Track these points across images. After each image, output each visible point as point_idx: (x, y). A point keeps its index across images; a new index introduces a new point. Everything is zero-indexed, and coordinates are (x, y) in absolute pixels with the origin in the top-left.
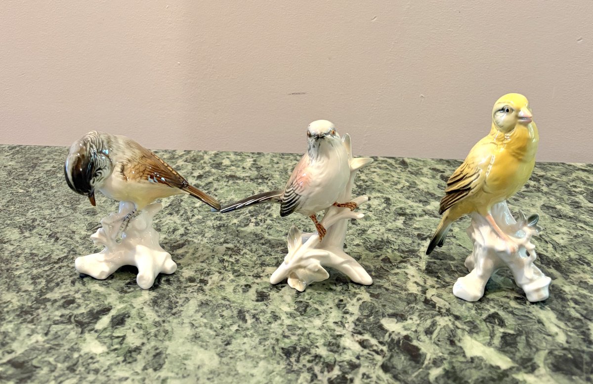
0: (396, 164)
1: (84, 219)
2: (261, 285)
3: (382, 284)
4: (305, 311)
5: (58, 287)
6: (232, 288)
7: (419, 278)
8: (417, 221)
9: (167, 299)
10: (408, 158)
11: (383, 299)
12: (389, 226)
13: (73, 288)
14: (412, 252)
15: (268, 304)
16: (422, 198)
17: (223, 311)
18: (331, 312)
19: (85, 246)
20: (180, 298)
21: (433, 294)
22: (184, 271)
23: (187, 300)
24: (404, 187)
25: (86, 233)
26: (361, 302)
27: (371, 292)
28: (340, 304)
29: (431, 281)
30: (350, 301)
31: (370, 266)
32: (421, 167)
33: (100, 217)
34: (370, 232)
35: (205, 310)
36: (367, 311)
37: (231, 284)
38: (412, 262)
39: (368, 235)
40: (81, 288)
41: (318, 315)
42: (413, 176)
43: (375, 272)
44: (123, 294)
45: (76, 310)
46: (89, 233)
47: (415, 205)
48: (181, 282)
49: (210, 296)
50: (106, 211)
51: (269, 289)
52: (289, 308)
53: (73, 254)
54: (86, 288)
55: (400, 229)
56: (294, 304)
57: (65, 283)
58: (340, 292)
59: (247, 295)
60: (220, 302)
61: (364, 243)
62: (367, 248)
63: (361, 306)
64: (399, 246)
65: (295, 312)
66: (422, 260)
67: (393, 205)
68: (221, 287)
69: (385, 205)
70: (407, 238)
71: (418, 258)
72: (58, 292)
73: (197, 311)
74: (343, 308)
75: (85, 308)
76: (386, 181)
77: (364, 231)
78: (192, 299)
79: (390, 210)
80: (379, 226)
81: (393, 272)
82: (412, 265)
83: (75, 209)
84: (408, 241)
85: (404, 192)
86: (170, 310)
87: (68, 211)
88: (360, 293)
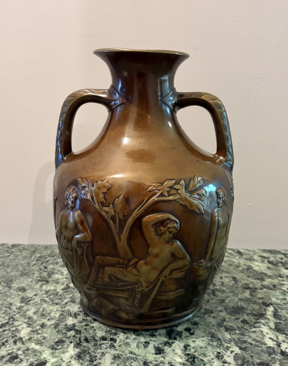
0: (234, 253)
1: (18, 294)
2: (157, 342)
3: (246, 340)
4: (194, 361)
5: (4, 346)
6: (135, 344)
7: (272, 335)
8: (259, 293)
9: (88, 354)
10: (242, 249)
11: (250, 351)
12: (240, 296)
13: (15, 347)
14: (262, 315)
15: (165, 357)
16: (258, 277)
17: (132, 362)
18: (213, 362)
19: (20, 314)
20: (98, 353)
21: (286, 347)
22: (97, 332)
23: (103, 354)
24: (244, 269)
25: (20, 304)
26: (234, 354)
27: (239, 345)
28: (219, 356)
29: (281, 337)
30: (225, 353)
31: (233, 326)
32: (252, 255)
33: (29, 293)
34: (227, 301)
35: (118, 362)
36: (240, 361)
37: (134, 341)
38: (263, 322)
39: (227, 303)
40: (21, 347)
41: (204, 365)
42: (248, 262)
43: (238, 331)
44: (54, 351)
45: (20, 364)
46: (22, 305)
47: (255, 281)
48: (96, 341)
49: (120, 351)
50: (33, 288)
51: (163, 345)
52: (181, 359)
53: (13, 321)
54: (25, 346)
55: (249, 298)
56: (184, 356)
57: (9, 343)
58: (216, 346)
59: (147, 350)
60: (128, 356)
61: (225, 309)
62: (228, 313)
63: (234, 356)
64: (251, 311)
65: (187, 362)
66: (270, 321)
67: (239, 281)
68: (127, 344)
69: (233, 282)
70: (256, 305)
71: (267, 320)
72: (5, 350)
73: (112, 363)
74: (222, 359)
75: (26, 362)
76: (230, 265)
77: (223, 301)
78: (107, 354)
79: (238, 285)
80: (233, 297)
81: (252, 330)
82: (264, 325)
83: (10, 287)
84: (257, 307)
85: (245, 272)
86: (91, 363)
87: (5, 288)
88: (231, 346)
